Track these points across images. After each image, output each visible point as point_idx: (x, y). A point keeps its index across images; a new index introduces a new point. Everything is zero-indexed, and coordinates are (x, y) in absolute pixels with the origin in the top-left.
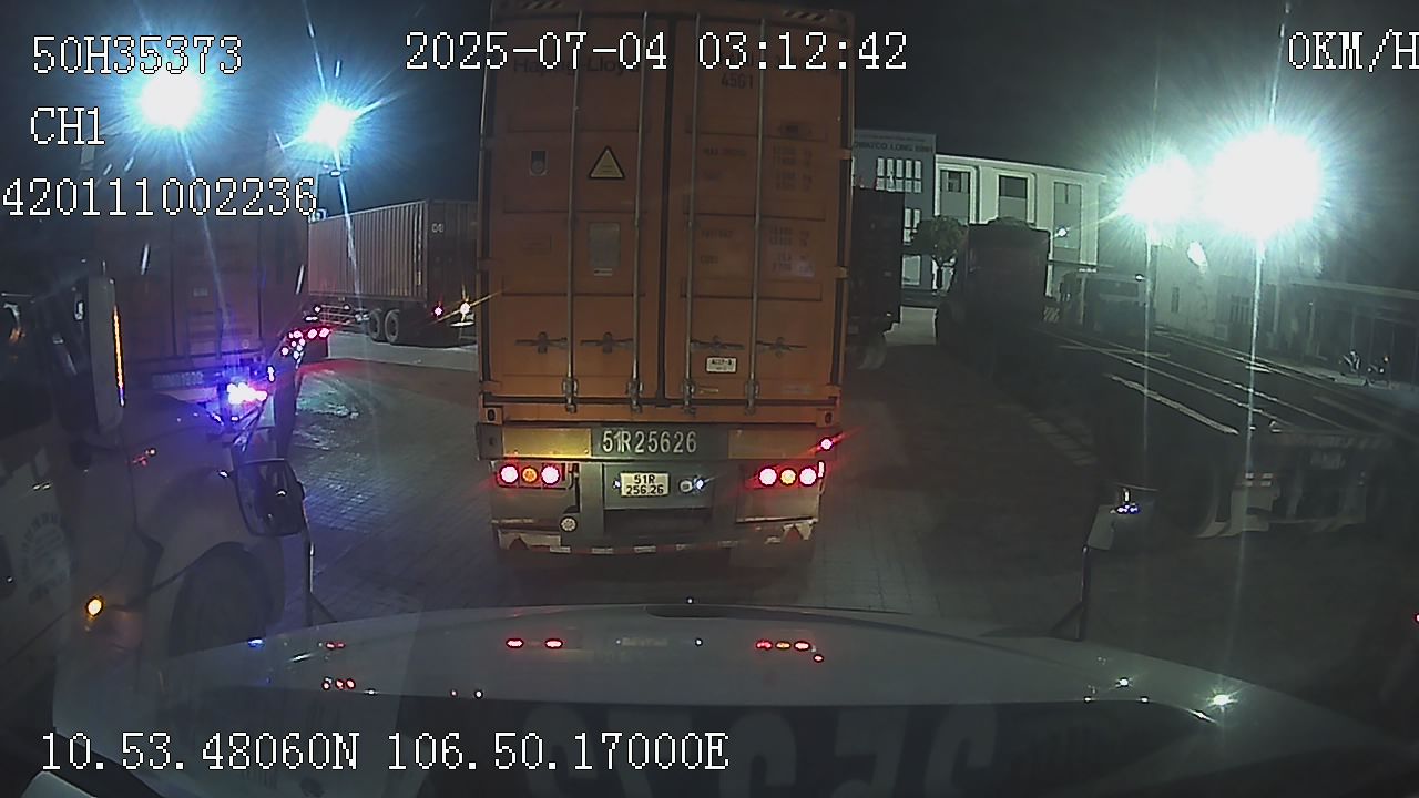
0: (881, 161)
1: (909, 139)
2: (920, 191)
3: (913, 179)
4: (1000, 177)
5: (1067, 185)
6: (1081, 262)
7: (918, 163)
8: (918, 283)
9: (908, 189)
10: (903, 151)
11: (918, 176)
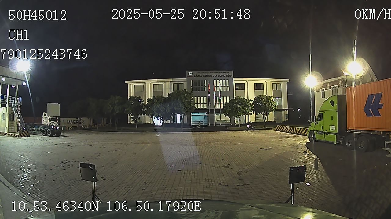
0: (215, 81)
1: (224, 73)
2: (228, 90)
3: (226, 86)
4: (255, 83)
5: (276, 84)
6: (283, 109)
7: (227, 81)
8: (230, 122)
9: (225, 90)
10: (222, 77)
11: (228, 85)
